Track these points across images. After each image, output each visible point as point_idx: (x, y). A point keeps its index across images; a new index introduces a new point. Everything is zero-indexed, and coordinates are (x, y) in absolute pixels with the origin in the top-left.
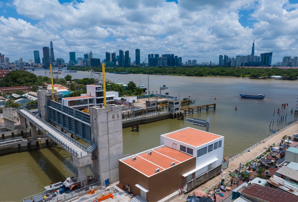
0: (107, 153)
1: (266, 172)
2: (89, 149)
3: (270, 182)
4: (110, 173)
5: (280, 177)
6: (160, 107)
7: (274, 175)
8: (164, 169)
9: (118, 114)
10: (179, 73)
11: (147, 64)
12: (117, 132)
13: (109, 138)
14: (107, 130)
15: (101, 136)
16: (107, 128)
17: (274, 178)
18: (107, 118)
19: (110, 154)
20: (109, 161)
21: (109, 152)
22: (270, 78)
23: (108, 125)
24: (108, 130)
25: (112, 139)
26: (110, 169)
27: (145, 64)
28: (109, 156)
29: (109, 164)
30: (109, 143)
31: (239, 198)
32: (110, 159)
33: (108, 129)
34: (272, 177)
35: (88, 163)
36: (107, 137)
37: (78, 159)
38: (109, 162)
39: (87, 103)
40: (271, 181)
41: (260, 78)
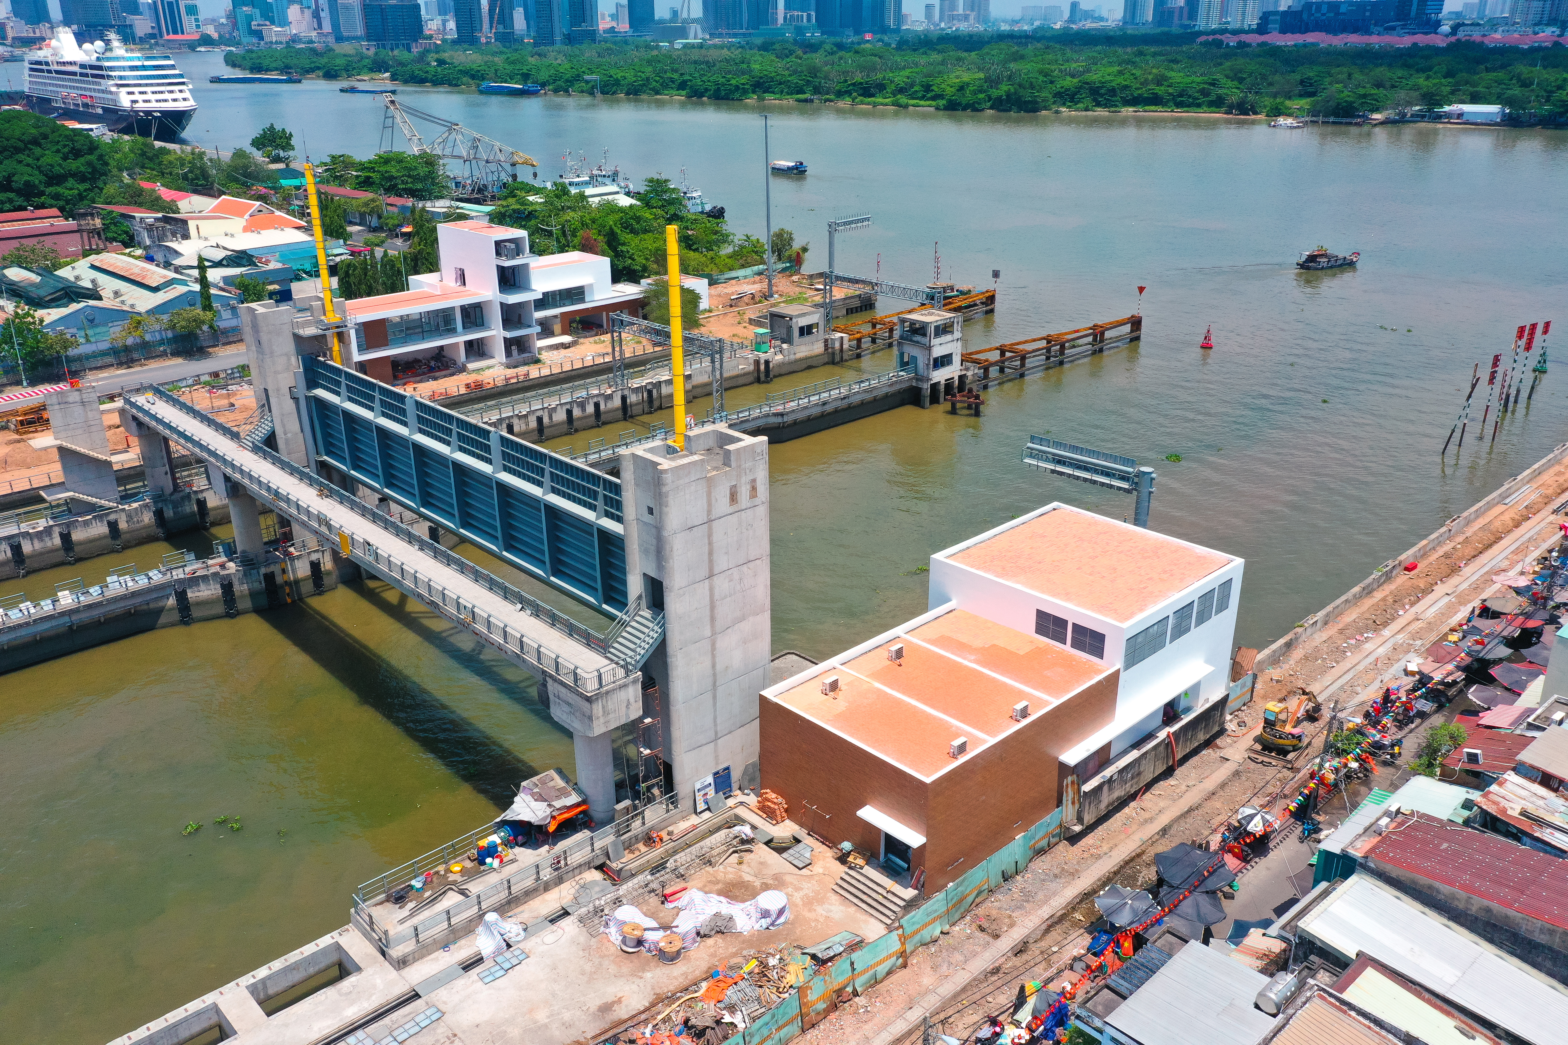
0: (708, 663)
1: (1469, 754)
2: (631, 653)
3: (1492, 809)
4: (716, 751)
5: (1534, 781)
6: (846, 341)
7: (1505, 770)
8: (985, 741)
9: (754, 481)
10: (901, 91)
11: (695, 21)
12: (751, 565)
13: (716, 597)
14: (706, 557)
15: (681, 591)
16: (706, 549)
17: (1508, 784)
18: (709, 504)
19: (719, 667)
20: (714, 697)
21: (713, 656)
22: (1438, 118)
23: (710, 535)
24: (711, 561)
25: (725, 597)
26: (716, 733)
27: (685, 21)
28: (714, 675)
29: (715, 711)
30: (713, 619)
31: (1353, 879)
32: (720, 690)
33: (711, 553)
34: (1501, 784)
35: (627, 715)
36: (708, 593)
37: (588, 700)
38: (715, 704)
39: (452, 331)
40: (1494, 803)
41: (1377, 116)
